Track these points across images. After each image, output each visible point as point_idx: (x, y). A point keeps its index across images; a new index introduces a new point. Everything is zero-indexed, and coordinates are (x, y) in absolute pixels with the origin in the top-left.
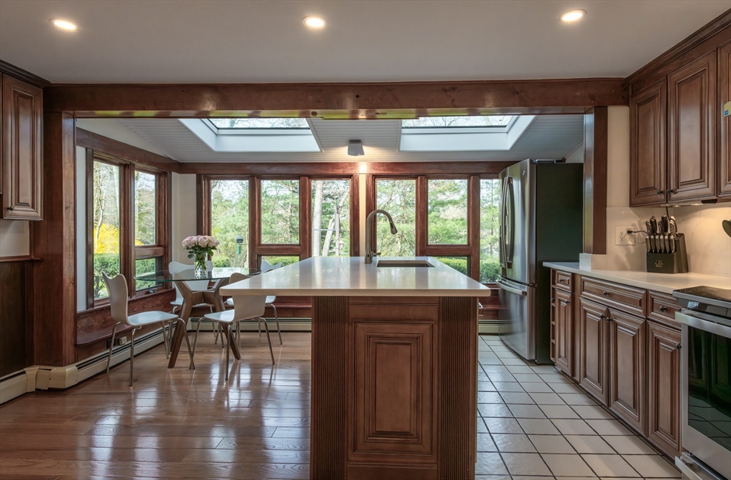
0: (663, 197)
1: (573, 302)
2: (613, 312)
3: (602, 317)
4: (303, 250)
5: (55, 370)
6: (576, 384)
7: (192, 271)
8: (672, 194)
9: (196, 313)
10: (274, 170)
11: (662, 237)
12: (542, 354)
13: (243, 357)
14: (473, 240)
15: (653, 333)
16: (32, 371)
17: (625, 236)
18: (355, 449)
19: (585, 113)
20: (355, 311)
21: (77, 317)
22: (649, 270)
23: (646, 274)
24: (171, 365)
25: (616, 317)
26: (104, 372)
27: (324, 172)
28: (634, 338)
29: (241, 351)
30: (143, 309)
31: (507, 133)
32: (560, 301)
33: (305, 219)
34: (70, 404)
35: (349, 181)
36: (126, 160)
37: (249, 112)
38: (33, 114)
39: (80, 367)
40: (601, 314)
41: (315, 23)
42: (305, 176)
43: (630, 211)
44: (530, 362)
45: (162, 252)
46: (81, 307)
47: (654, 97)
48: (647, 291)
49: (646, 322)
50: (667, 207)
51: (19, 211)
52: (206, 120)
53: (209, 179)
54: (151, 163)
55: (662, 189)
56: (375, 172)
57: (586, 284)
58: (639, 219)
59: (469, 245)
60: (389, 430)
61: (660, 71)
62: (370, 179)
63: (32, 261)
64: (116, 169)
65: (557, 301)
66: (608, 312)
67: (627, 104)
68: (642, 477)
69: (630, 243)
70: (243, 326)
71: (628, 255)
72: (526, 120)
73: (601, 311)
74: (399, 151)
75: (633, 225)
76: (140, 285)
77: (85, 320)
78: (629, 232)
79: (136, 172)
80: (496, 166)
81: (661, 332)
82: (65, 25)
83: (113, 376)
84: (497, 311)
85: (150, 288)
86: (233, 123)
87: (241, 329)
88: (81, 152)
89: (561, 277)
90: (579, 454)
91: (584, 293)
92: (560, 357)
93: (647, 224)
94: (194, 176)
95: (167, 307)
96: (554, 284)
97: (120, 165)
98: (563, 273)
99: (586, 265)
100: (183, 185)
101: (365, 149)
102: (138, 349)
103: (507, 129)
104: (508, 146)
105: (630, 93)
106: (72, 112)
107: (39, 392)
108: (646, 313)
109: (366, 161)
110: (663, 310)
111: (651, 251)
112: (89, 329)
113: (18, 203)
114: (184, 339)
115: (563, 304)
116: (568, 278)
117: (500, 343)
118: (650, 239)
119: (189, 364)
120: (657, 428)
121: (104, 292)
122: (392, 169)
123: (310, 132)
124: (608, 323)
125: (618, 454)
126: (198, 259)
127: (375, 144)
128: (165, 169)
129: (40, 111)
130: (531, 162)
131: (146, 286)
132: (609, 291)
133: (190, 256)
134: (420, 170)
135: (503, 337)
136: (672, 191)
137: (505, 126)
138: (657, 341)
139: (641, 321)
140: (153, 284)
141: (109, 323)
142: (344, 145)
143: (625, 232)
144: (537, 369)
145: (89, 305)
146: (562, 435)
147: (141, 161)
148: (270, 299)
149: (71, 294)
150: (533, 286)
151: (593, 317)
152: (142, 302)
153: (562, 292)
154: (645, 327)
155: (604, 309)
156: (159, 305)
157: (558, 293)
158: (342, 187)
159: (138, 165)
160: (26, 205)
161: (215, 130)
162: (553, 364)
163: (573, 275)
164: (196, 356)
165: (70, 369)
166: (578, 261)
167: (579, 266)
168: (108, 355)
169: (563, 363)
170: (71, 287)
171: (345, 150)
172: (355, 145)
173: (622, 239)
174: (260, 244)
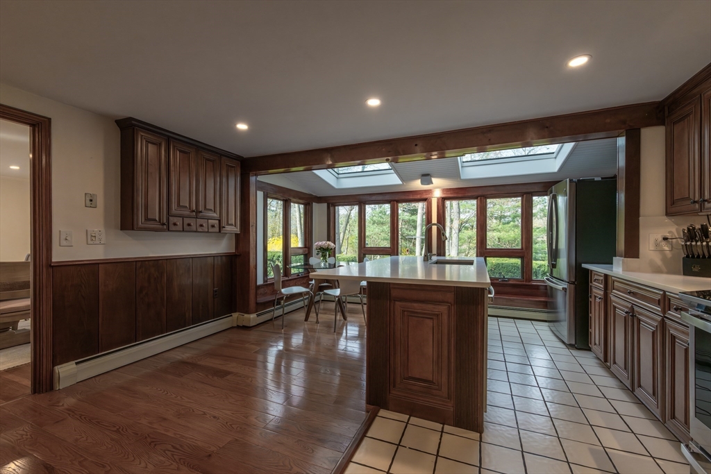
0: (697, 206)
1: (606, 298)
2: (636, 308)
3: (626, 313)
4: (393, 250)
5: (246, 315)
6: (608, 369)
7: (319, 264)
8: (706, 203)
9: (321, 289)
10: (374, 198)
11: (699, 243)
12: (581, 339)
13: (348, 319)
14: (526, 245)
15: (669, 330)
16: (235, 315)
17: (661, 242)
18: (394, 386)
19: (618, 136)
20: (394, 293)
21: (258, 287)
22: (685, 274)
23: (681, 278)
24: (306, 320)
25: (640, 314)
26: (271, 320)
27: (407, 198)
28: (653, 333)
29: (347, 314)
30: (295, 285)
31: (556, 158)
32: (595, 297)
33: (394, 230)
34: (253, 336)
35: (425, 203)
36: (287, 197)
37: (359, 162)
38: (236, 176)
39: (258, 315)
40: (626, 310)
41: (374, 102)
42: (394, 201)
43: (667, 220)
44: (570, 346)
45: (307, 251)
46: (260, 281)
47: (688, 115)
48: (664, 292)
49: (663, 320)
50: (708, 216)
51: (228, 228)
52: (330, 170)
53: (335, 206)
54: (300, 198)
55: (696, 199)
56: (444, 196)
57: (616, 284)
58: (677, 227)
59: (522, 249)
60: (417, 376)
61: (695, 91)
62: (440, 201)
63: (236, 255)
64: (280, 203)
65: (593, 297)
66: (632, 309)
67: (662, 123)
68: (651, 456)
69: (666, 248)
70: (349, 299)
71: (664, 259)
72: (569, 147)
73: (627, 307)
74: (461, 179)
75: (670, 232)
76: (293, 271)
77: (262, 289)
78: (665, 239)
79: (292, 204)
80: (546, 186)
81: (676, 329)
82: (242, 127)
83: (275, 323)
84: (546, 302)
85: (300, 273)
86: (363, 168)
87: (348, 301)
88: (260, 194)
89: (596, 277)
90: (591, 425)
91: (614, 291)
92: (595, 344)
93: (684, 232)
94: (325, 205)
95: (307, 285)
96: (591, 282)
97: (283, 200)
98: (598, 274)
99: (618, 269)
100: (319, 210)
101: (434, 180)
102: (287, 309)
103: (555, 155)
104: (556, 169)
105: (666, 113)
106: (255, 172)
107: (238, 327)
108: (664, 311)
109: (437, 187)
110: (676, 309)
111: (688, 256)
112: (265, 294)
113: (228, 224)
114: (313, 306)
115: (598, 300)
116: (602, 278)
117: (547, 328)
118: (686, 245)
119: (315, 320)
120: (673, 417)
121: (271, 275)
122: (457, 193)
123: (392, 171)
124: (632, 318)
125: (633, 432)
126: (322, 256)
127: (441, 175)
128: (308, 201)
129: (239, 174)
130: (571, 181)
131: (296, 272)
132: (635, 290)
133: (317, 254)
134: (480, 193)
135: (551, 324)
136: (706, 201)
137: (553, 153)
138: (673, 338)
139: (659, 319)
140: (301, 270)
141: (275, 292)
142: (417, 179)
143: (660, 239)
144: (575, 353)
145: (265, 281)
146: (580, 407)
147: (294, 197)
148: (364, 283)
149: (254, 274)
150: (573, 283)
151: (621, 313)
152: (295, 281)
153: (597, 290)
154: (663, 324)
155: (630, 305)
156: (304, 283)
157: (594, 290)
158: (420, 206)
159: (292, 199)
160: (232, 225)
161: (336, 175)
162: (589, 350)
163: (606, 276)
164: (319, 315)
165: (253, 316)
166: (612, 264)
167: (612, 268)
168: (273, 310)
169: (598, 349)
170: (254, 270)
171: (419, 182)
172: (426, 177)
173: (657, 245)
174: (365, 247)
